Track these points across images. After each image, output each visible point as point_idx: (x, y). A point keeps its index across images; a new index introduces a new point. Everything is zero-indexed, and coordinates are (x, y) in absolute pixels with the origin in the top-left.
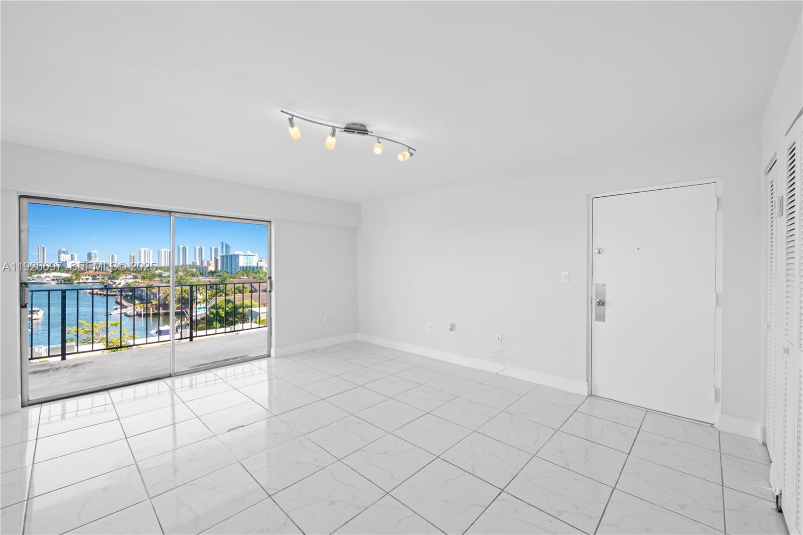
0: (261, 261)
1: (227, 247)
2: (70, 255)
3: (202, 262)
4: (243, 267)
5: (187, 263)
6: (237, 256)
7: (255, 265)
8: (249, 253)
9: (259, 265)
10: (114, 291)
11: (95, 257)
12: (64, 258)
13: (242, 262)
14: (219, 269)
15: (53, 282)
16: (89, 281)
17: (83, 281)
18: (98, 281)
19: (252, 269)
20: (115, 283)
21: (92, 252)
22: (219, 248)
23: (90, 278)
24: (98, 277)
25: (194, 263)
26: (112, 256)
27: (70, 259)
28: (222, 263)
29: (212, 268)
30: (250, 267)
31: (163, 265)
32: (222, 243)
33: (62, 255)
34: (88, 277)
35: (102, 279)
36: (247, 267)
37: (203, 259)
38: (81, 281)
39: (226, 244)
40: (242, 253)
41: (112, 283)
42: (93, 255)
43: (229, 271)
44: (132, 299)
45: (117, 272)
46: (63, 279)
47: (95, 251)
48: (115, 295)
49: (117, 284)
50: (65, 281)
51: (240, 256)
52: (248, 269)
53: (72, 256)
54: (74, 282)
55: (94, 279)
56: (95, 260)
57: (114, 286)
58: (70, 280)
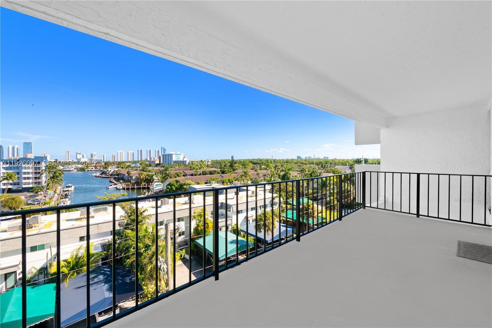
0: (185, 157)
1: (164, 149)
2: (82, 155)
3: (151, 158)
4: (175, 161)
5: (143, 159)
6: (171, 155)
7: (181, 159)
8: (178, 153)
9: (184, 160)
10: (108, 175)
11: (95, 156)
12: (79, 156)
13: (174, 158)
14: (162, 162)
15: (75, 170)
16: (93, 169)
17: (90, 170)
18: (98, 169)
19: (180, 162)
20: (108, 170)
21: (93, 153)
22: (160, 150)
23: (94, 168)
24: (98, 167)
25: (146, 159)
26: (103, 155)
27: (82, 157)
28: (163, 159)
29: (157, 162)
30: (179, 161)
31: (130, 160)
32: (162, 148)
33: (78, 155)
34: (92, 167)
35: (100, 168)
36: (177, 161)
37: (151, 157)
38: (89, 169)
39: (164, 148)
40: (174, 153)
41: (106, 171)
42: (94, 155)
43: (167, 163)
44: (118, 180)
45: (107, 164)
46: (80, 169)
47: (95, 153)
48: (108, 177)
49: (109, 171)
50: (81, 169)
51: (173, 155)
52: (178, 162)
53: (83, 155)
54: (86, 170)
55: (96, 168)
56: (95, 158)
57: (108, 172)
58: (83, 169)
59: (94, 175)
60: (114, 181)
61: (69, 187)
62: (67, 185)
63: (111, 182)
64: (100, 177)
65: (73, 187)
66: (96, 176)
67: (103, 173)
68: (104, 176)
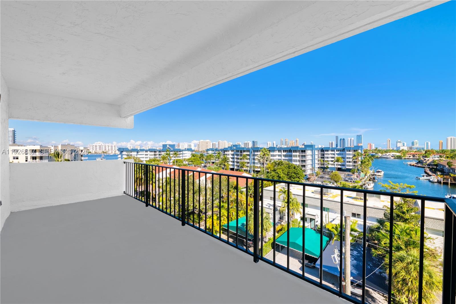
2: (402, 143)
10: (424, 165)
11: (416, 144)
12: (399, 145)
15: (392, 158)
16: (411, 158)
17: (407, 158)
18: (416, 158)
20: (425, 160)
21: (414, 141)
24: (416, 156)
26: (427, 143)
27: (402, 145)
33: (398, 144)
34: (410, 156)
35: (419, 157)
38: (406, 158)
41: (423, 160)
42: (415, 143)
45: (427, 153)
46: (397, 156)
47: (416, 141)
48: (425, 167)
49: (426, 160)
50: (398, 157)
53: (403, 144)
54: (403, 158)
55: (413, 157)
56: (416, 146)
57: (424, 161)
58: (400, 157)
59: (409, 163)
60: (428, 172)
61: (379, 172)
62: (377, 170)
63: (426, 172)
64: (415, 166)
65: (383, 173)
66: (411, 165)
67: (419, 162)
68: (419, 165)
